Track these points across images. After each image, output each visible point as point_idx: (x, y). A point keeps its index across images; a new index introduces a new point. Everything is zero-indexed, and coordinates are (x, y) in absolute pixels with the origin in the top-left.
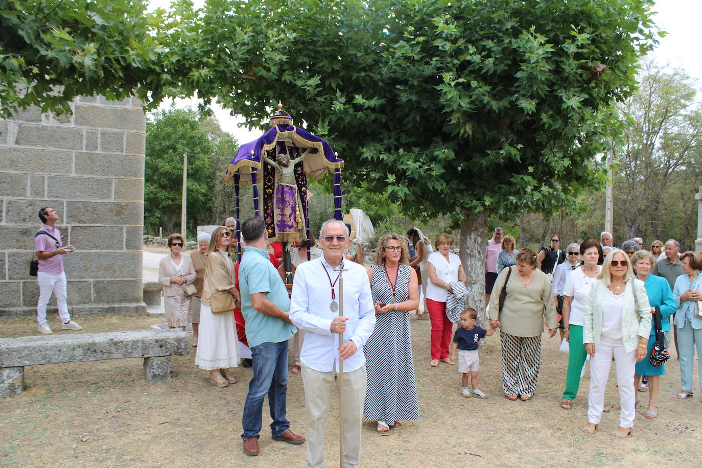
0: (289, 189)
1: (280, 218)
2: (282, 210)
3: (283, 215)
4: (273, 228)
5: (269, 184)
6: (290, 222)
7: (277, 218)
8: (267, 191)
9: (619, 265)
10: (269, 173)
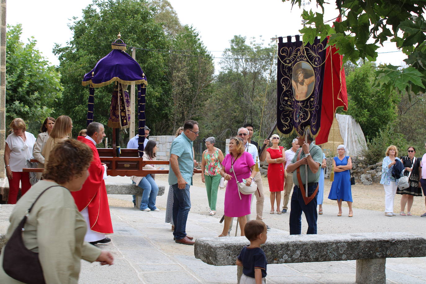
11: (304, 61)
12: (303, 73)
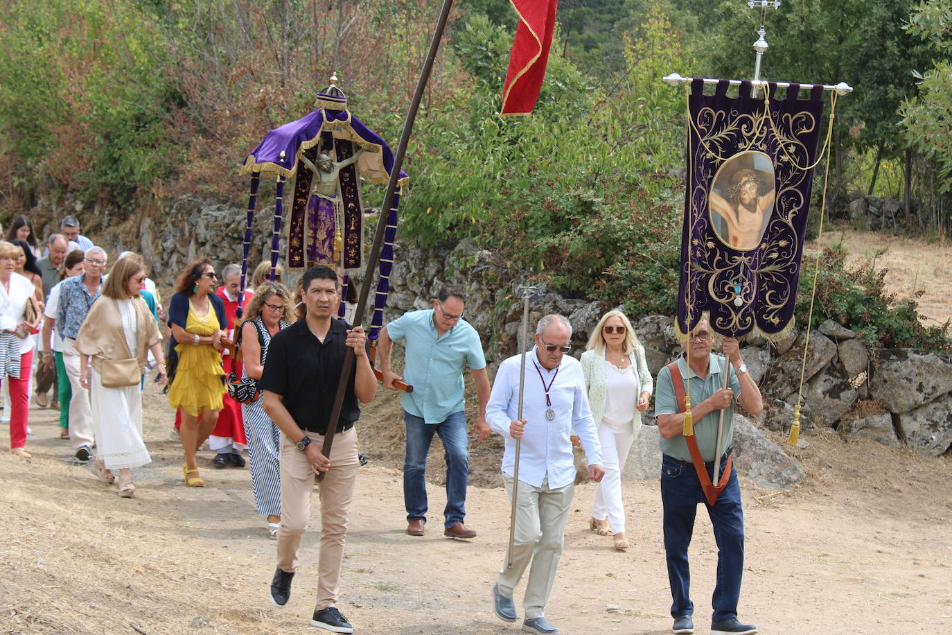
0: (327, 204)
1: (311, 243)
2: (315, 231)
3: (315, 238)
4: (301, 255)
5: (303, 191)
6: (324, 250)
7: (307, 242)
8: (299, 200)
9: (615, 331)
10: (305, 177)
11: (760, 150)
12: (755, 181)
